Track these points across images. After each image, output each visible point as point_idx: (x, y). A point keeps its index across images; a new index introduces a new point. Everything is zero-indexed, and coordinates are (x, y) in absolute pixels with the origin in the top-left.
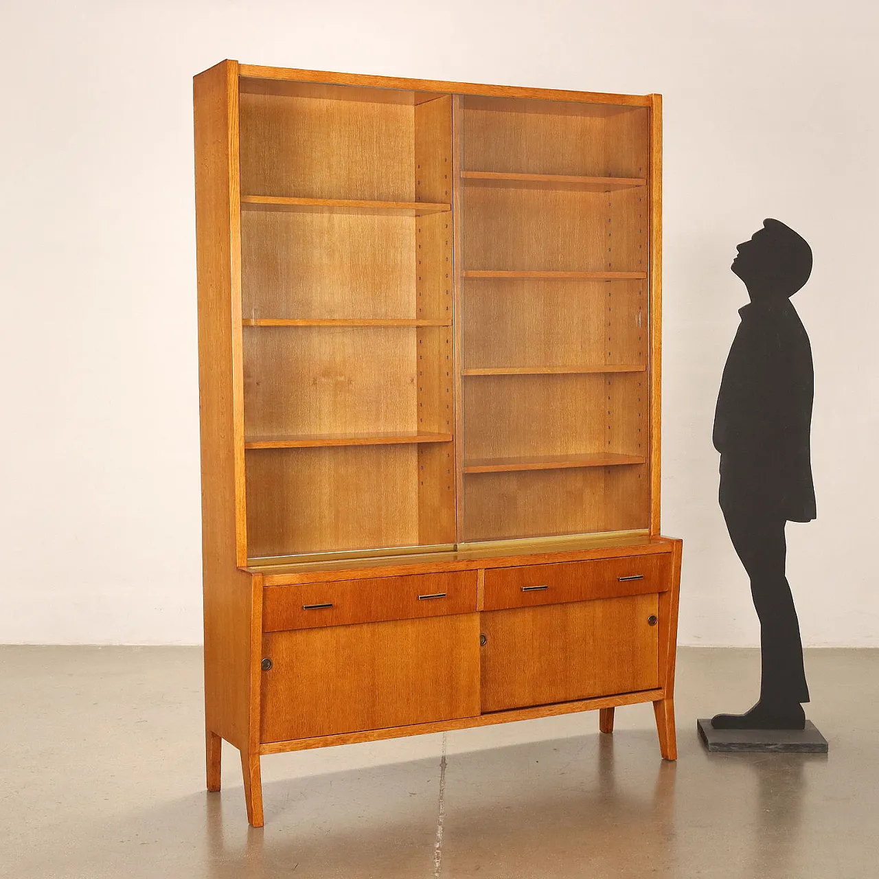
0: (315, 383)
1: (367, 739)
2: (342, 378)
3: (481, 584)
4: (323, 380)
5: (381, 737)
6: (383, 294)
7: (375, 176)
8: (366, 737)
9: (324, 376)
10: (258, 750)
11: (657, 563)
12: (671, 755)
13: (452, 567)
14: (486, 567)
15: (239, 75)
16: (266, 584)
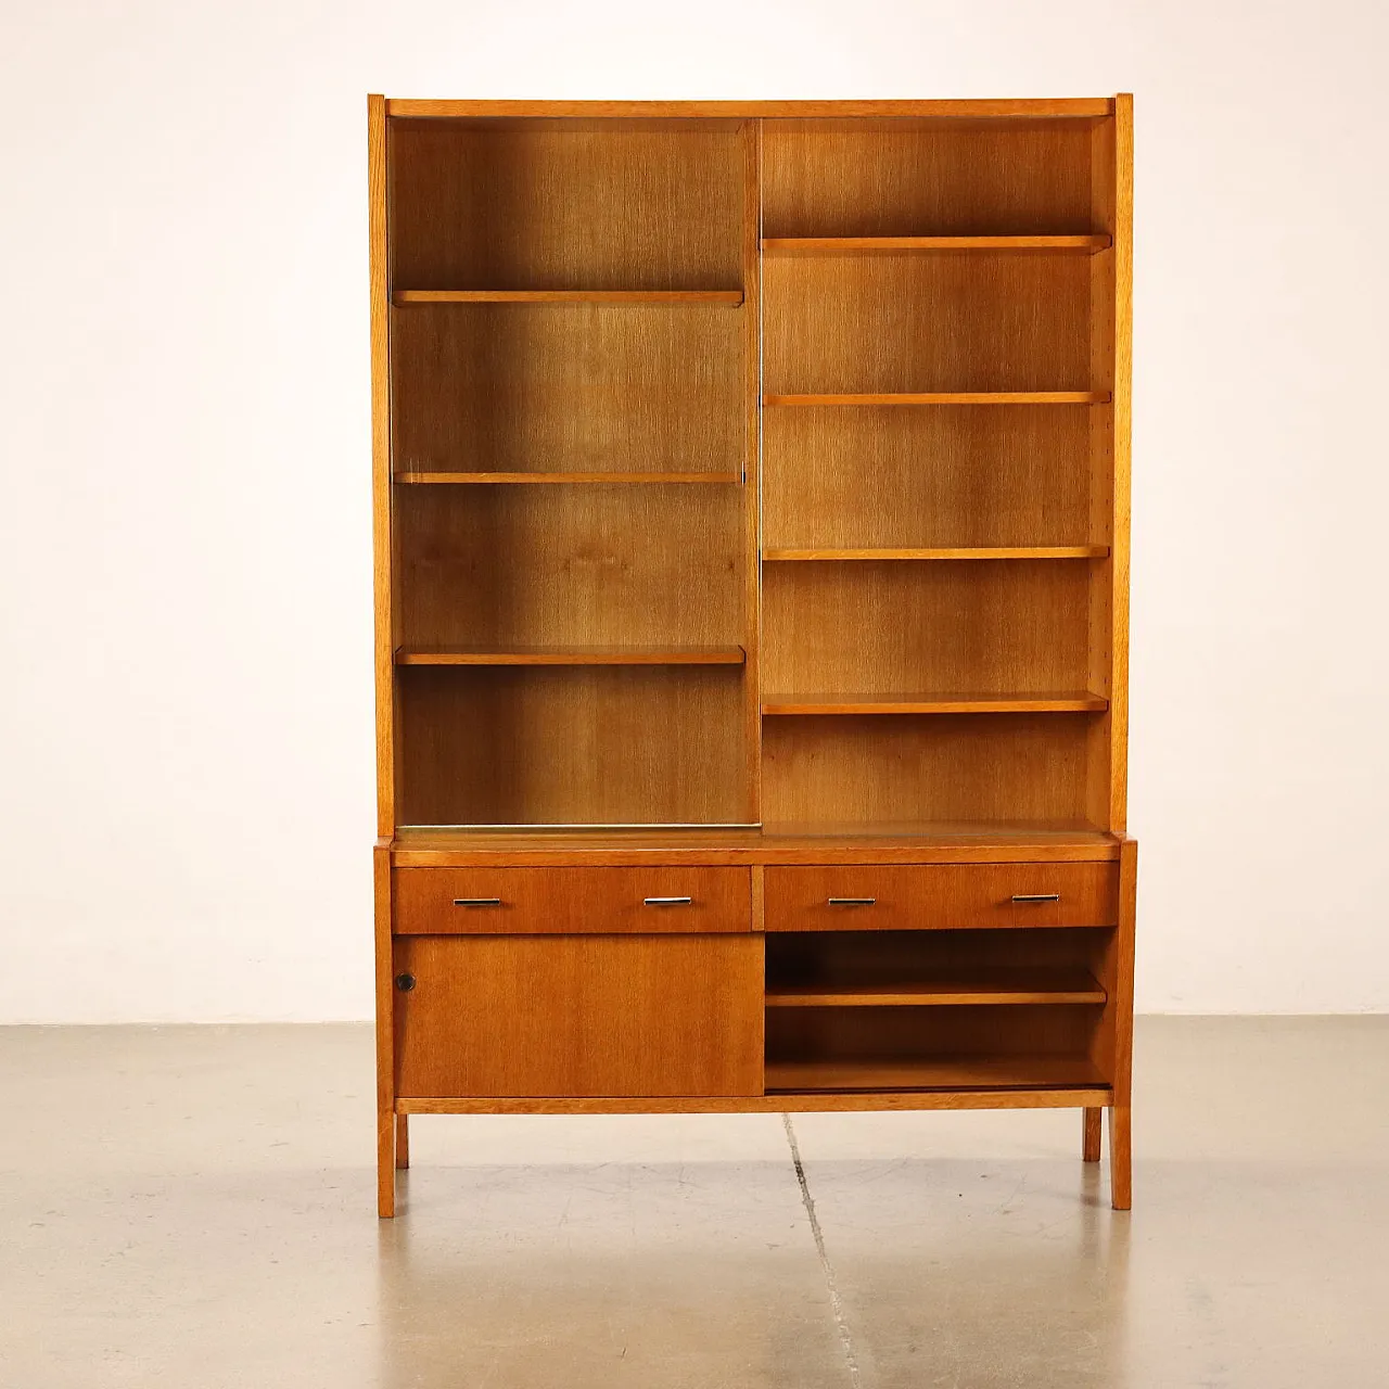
0: (566, 568)
1: (567, 1110)
2: (612, 561)
3: (758, 890)
4: (580, 562)
5: (590, 1110)
8: (567, 1106)
9: (581, 556)
10: (390, 1105)
11: (1091, 878)
12: (1122, 1202)
13: (704, 860)
14: (765, 863)
15: (388, 116)
16: (398, 863)
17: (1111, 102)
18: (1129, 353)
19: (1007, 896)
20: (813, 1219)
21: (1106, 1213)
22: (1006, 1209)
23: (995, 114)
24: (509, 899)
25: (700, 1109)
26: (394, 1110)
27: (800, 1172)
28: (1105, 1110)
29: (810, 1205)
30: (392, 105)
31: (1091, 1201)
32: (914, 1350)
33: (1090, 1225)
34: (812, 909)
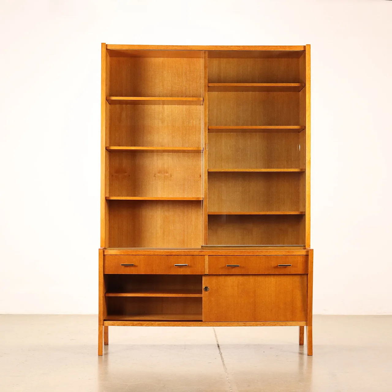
0: (155, 176)
2: (168, 174)
3: (207, 262)
4: (159, 175)
6: (187, 139)
7: (184, 89)
9: (159, 173)
10: (102, 323)
11: (301, 260)
12: (310, 354)
13: (191, 253)
14: (209, 255)
15: (107, 49)
16: (105, 254)
17: (305, 47)
18: (310, 115)
19: (277, 265)
20: (222, 357)
21: (306, 357)
22: (277, 355)
23: (273, 50)
24: (136, 264)
25: (190, 325)
26: (103, 325)
27: (218, 346)
28: (305, 327)
29: (221, 354)
30: (108, 46)
31: (301, 354)
32: (249, 386)
33: (301, 359)
34: (222, 268)
